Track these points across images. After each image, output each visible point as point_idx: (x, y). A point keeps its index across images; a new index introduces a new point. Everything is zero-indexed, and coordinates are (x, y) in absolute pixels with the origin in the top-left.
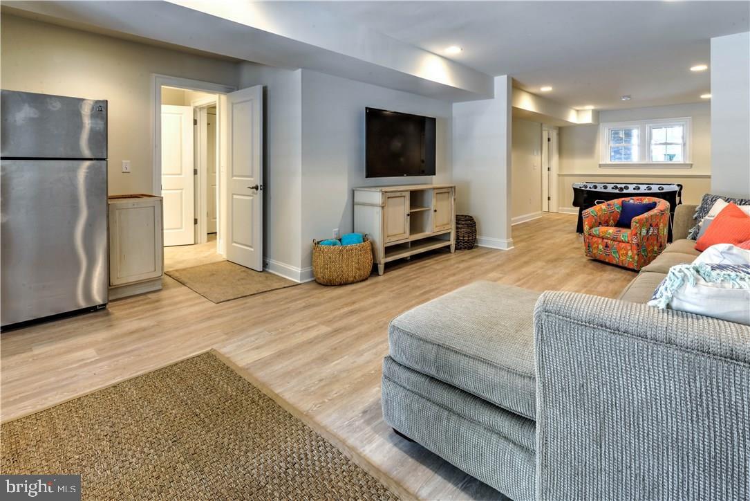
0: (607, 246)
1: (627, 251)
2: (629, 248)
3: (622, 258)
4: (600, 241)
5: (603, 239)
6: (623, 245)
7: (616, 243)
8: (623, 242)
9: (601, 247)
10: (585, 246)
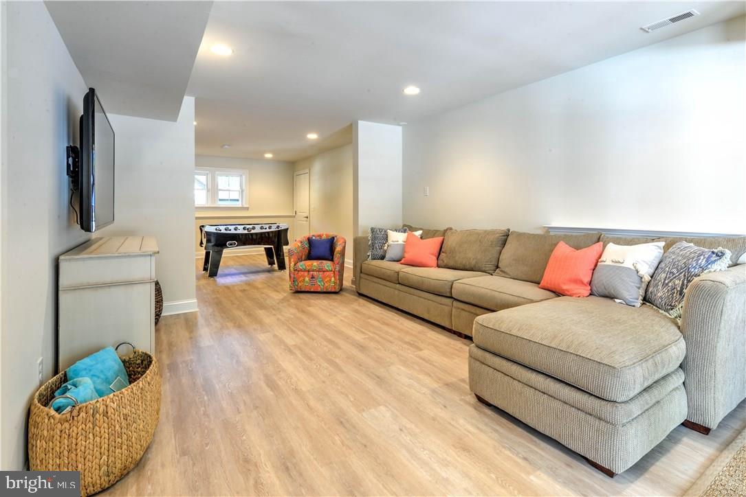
0: (313, 277)
1: (331, 278)
2: (332, 275)
3: (326, 285)
4: (306, 274)
5: (309, 271)
6: (328, 273)
7: (321, 273)
8: (327, 271)
9: (307, 279)
10: (290, 281)
